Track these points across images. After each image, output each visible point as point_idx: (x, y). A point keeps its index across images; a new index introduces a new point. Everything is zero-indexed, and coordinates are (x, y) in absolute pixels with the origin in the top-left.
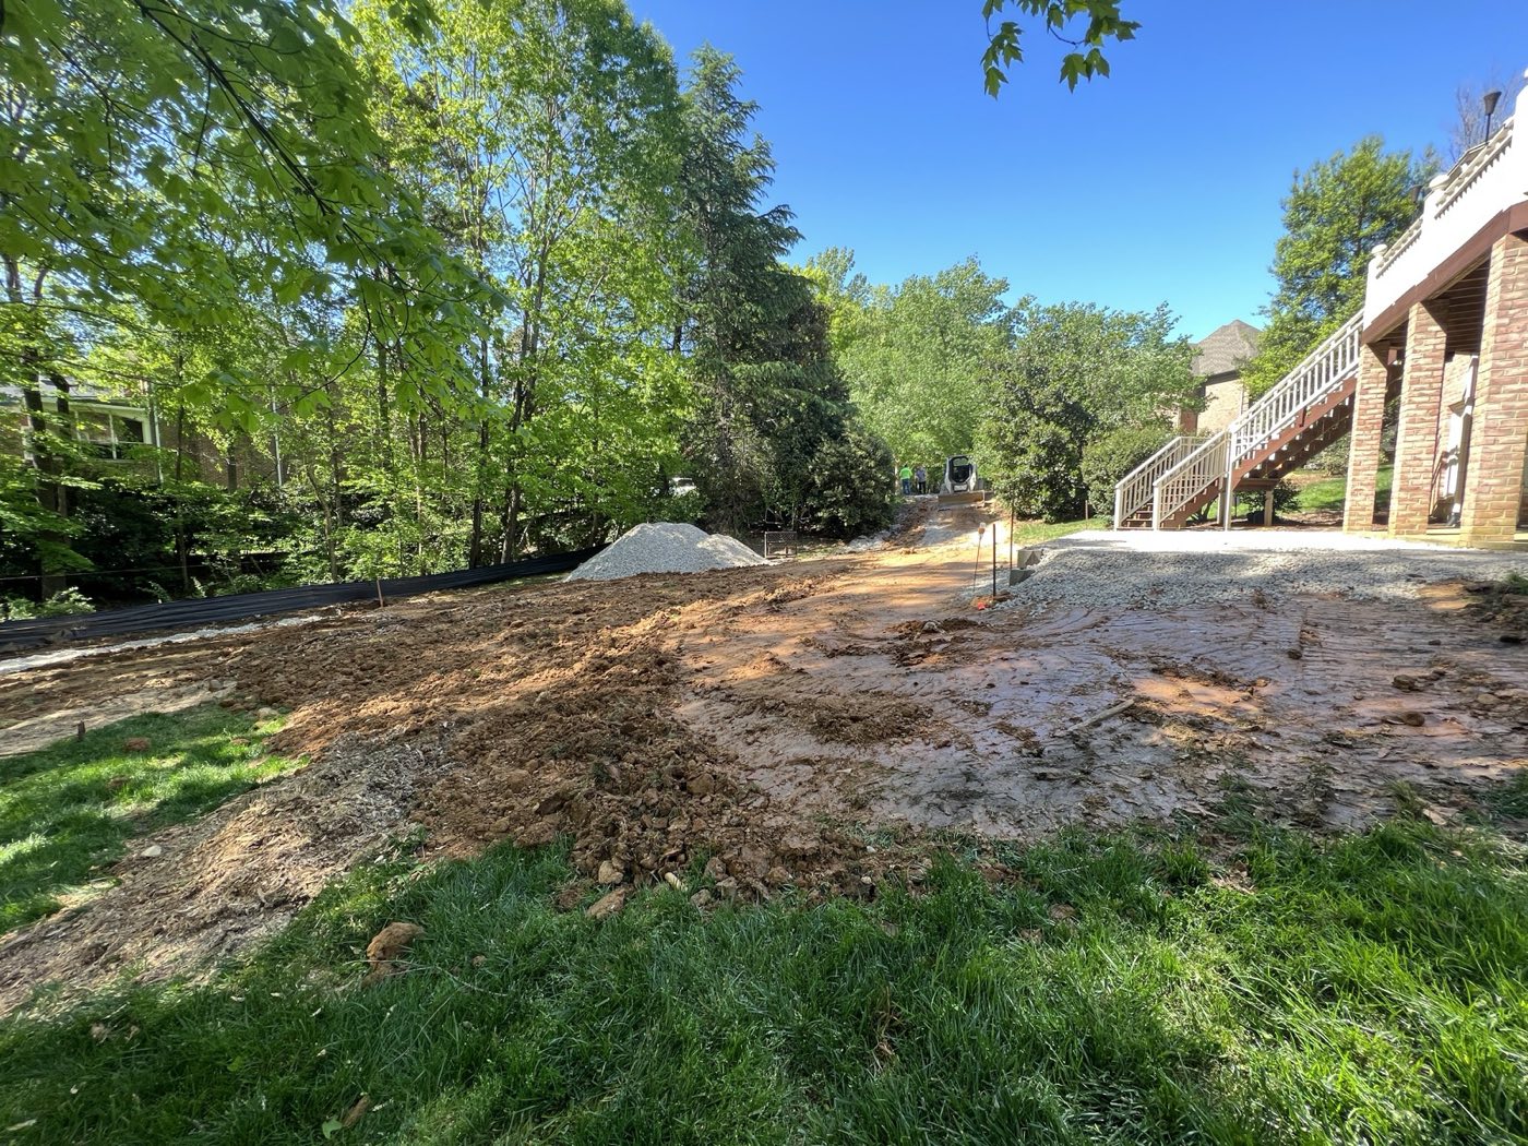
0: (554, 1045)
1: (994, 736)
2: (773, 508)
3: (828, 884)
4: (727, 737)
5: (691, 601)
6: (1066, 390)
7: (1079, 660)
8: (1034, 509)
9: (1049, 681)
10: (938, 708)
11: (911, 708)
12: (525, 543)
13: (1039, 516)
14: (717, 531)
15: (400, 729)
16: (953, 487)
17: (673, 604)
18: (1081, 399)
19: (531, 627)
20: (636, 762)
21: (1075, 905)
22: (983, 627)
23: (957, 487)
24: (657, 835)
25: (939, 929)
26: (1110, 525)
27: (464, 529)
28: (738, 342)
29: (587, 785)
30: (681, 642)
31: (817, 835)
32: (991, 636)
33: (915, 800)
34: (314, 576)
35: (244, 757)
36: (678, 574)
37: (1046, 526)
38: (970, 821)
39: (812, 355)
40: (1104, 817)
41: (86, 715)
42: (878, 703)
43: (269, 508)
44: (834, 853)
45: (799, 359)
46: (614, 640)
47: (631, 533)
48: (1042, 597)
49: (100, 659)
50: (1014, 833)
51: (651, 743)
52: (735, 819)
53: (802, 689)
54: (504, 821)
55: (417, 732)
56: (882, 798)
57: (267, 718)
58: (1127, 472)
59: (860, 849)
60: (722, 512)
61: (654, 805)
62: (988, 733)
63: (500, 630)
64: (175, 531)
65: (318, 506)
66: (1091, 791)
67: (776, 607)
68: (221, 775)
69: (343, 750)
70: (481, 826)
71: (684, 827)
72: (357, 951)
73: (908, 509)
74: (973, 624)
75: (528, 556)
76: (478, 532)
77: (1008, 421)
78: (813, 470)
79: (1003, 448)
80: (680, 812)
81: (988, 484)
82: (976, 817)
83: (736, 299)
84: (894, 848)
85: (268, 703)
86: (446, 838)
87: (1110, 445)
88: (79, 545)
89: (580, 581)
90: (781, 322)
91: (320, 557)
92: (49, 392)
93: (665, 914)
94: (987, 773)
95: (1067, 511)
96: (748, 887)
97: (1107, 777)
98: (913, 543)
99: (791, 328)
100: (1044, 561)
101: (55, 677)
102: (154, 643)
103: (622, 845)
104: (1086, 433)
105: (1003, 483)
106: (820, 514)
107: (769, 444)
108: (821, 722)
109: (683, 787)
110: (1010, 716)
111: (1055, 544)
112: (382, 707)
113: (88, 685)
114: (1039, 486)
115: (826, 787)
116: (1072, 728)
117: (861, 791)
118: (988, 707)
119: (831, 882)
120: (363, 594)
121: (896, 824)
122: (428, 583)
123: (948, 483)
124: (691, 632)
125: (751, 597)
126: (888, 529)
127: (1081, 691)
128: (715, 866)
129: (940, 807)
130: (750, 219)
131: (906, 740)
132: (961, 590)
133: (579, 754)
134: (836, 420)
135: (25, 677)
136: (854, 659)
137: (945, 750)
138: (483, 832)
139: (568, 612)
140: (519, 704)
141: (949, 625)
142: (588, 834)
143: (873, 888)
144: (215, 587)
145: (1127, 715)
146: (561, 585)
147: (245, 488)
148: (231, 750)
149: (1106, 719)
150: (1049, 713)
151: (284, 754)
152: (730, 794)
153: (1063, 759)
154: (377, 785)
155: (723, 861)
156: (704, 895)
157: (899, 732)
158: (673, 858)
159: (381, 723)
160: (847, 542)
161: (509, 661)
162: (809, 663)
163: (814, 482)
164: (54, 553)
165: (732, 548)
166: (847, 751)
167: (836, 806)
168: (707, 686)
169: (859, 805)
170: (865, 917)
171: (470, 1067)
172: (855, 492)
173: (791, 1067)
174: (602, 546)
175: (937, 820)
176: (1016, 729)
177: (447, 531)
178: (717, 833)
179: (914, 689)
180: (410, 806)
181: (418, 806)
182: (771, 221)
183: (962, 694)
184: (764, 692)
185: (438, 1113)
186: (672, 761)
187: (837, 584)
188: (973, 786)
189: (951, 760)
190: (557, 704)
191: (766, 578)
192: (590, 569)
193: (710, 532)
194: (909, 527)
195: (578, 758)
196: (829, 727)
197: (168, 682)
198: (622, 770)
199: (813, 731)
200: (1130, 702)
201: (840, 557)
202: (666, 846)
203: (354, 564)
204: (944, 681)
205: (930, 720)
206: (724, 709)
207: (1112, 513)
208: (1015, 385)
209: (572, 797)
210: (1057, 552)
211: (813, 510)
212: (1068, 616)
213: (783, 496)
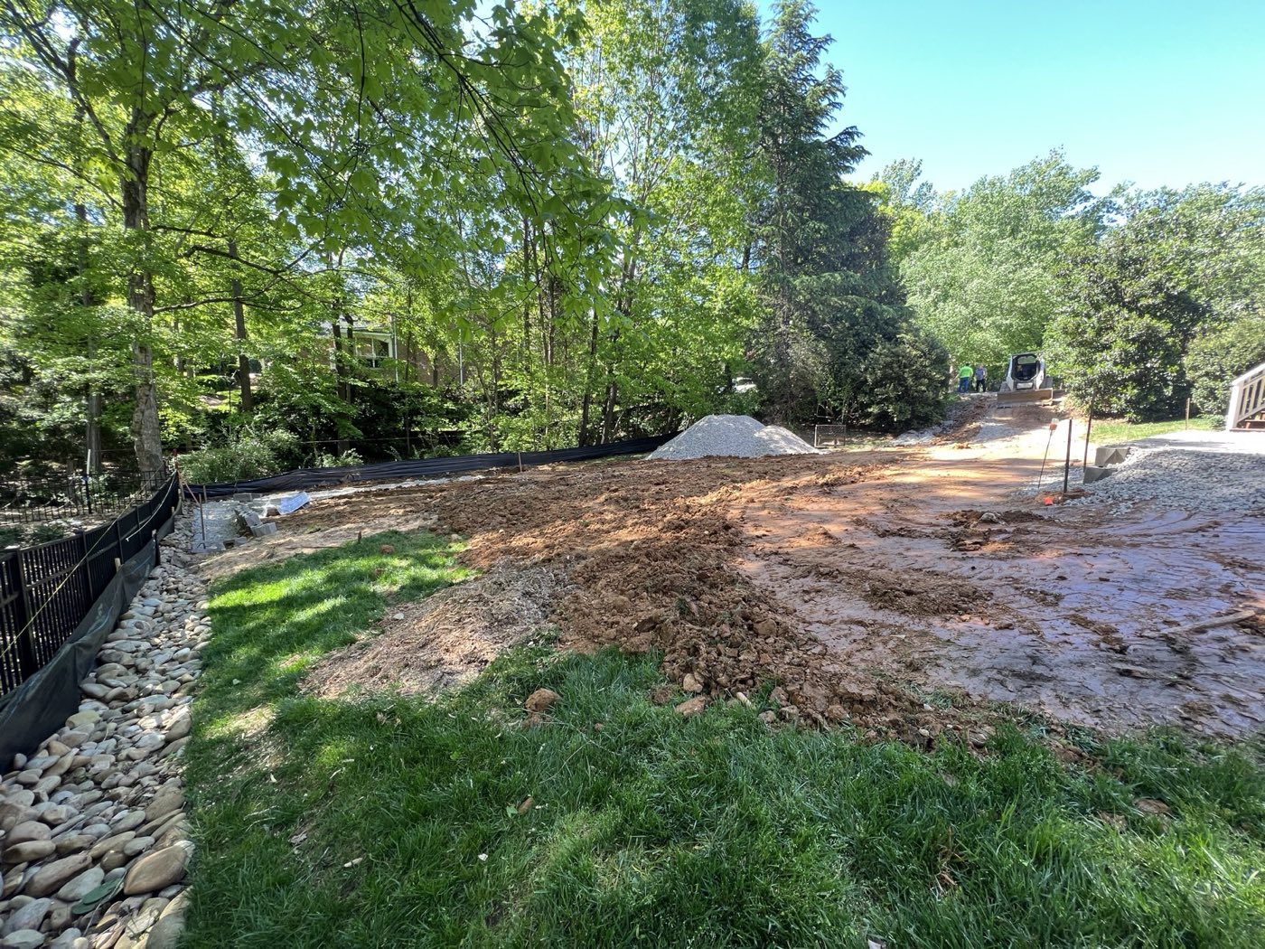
0: (657, 798)
1: (1064, 626)
2: (825, 404)
3: (885, 729)
4: (785, 594)
5: (750, 480)
6: (1170, 280)
7: (1177, 563)
8: (1115, 408)
9: (1135, 580)
10: (998, 593)
11: (970, 591)
12: (618, 429)
13: (1121, 414)
14: (773, 422)
15: (538, 557)
16: (1015, 385)
17: (734, 482)
18: (1190, 288)
19: (624, 494)
20: (710, 603)
21: (1170, 804)
22: (1051, 521)
23: (1021, 385)
24: (730, 661)
25: (1004, 790)
26: (1220, 425)
27: (576, 417)
28: (799, 256)
29: (674, 615)
30: (744, 512)
31: (874, 685)
32: (1062, 531)
33: (974, 673)
34: (481, 449)
35: (444, 566)
36: (738, 458)
37: (1129, 425)
38: (1037, 701)
39: (871, 264)
40: (1208, 726)
41: (362, 528)
42: (932, 582)
43: (455, 400)
44: (890, 704)
45: (857, 268)
46: (688, 507)
47: (701, 423)
48: (1126, 497)
49: (367, 494)
50: (1090, 721)
51: (722, 590)
52: (796, 660)
53: (855, 561)
54: (612, 632)
55: (549, 560)
56: (937, 665)
57: (456, 541)
58: (1250, 366)
59: (916, 705)
60: (778, 407)
61: (727, 638)
62: (1058, 623)
63: (602, 493)
64: (404, 414)
65: (484, 399)
66: (1192, 696)
67: (828, 489)
68: (431, 575)
69: (503, 567)
70: (596, 632)
71: (752, 659)
72: (519, 703)
73: (963, 406)
74: (1040, 518)
75: (620, 439)
76: (586, 419)
77: (1088, 316)
78: (866, 370)
79: (1081, 344)
80: (749, 647)
81: (1057, 381)
82: (1043, 698)
83: (801, 218)
84: (951, 711)
85: (456, 532)
86: (573, 638)
87: (1228, 337)
88: (356, 423)
89: (659, 460)
90: (842, 235)
91: (484, 434)
92: (344, 325)
93: (739, 723)
94: (1056, 660)
95: (1158, 411)
96: (808, 716)
97: (1214, 686)
98: (966, 439)
99: (852, 240)
100: (1130, 460)
101: (345, 503)
102: (392, 486)
103: (702, 664)
104: (1193, 325)
105: (1078, 381)
106: (870, 410)
107: (825, 346)
108: (875, 592)
109: (751, 628)
110: (1084, 610)
111: (1144, 444)
112: (525, 541)
113: (361, 510)
114: (1124, 383)
115: (880, 648)
116: (1166, 630)
117: (917, 656)
118: (1058, 598)
119: (889, 728)
120: (509, 462)
121: (954, 690)
122: (553, 456)
123: (1010, 381)
124: (751, 505)
125: (805, 479)
126: (939, 424)
127: (1181, 594)
128: (778, 695)
129: (1002, 683)
130: (818, 144)
131: (964, 617)
132: (1022, 485)
133: (666, 591)
134: (891, 322)
135: (332, 502)
136: (906, 541)
137: (1006, 632)
138: (598, 637)
139: (651, 482)
140: (619, 549)
141: (1008, 517)
142: (674, 651)
143: (930, 741)
144: (423, 453)
145: (1244, 627)
146: (645, 462)
147: (442, 386)
148: (438, 560)
149: (1214, 627)
150: (1136, 612)
151: (467, 566)
152: (792, 639)
153: (1153, 660)
154: (527, 593)
155: (786, 691)
156: (771, 715)
157: (957, 610)
158: (743, 681)
159: (525, 552)
160: (896, 436)
161: (609, 517)
162: (860, 540)
163: (866, 381)
164: (344, 426)
165: (785, 438)
166: (902, 620)
167: (890, 665)
168: (767, 550)
169: (913, 667)
170: (924, 764)
171: (598, 796)
172: (907, 389)
173: (852, 867)
174: (676, 433)
175: (997, 694)
176: (1093, 623)
177: (565, 419)
178: (780, 668)
179: (972, 573)
180: (548, 610)
181: (553, 612)
182: (839, 143)
183: (1027, 583)
184: (818, 560)
185: (579, 822)
186: (740, 605)
187: (887, 472)
188: (1039, 670)
189: (1014, 642)
190: (647, 552)
191: (818, 465)
192: (665, 450)
193: (766, 424)
194: (962, 424)
195: (665, 594)
196: (883, 596)
197: (401, 511)
198: (700, 607)
199: (866, 598)
200: (1248, 613)
201: (888, 449)
202: (737, 671)
203: (505, 440)
204: (1006, 568)
205: (990, 603)
206: (783, 571)
207: (1224, 412)
208: (1102, 277)
209: (662, 622)
210: (1148, 451)
211: (863, 406)
212: (1161, 517)
213: (834, 393)
